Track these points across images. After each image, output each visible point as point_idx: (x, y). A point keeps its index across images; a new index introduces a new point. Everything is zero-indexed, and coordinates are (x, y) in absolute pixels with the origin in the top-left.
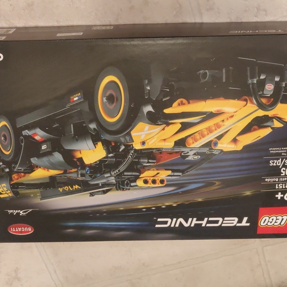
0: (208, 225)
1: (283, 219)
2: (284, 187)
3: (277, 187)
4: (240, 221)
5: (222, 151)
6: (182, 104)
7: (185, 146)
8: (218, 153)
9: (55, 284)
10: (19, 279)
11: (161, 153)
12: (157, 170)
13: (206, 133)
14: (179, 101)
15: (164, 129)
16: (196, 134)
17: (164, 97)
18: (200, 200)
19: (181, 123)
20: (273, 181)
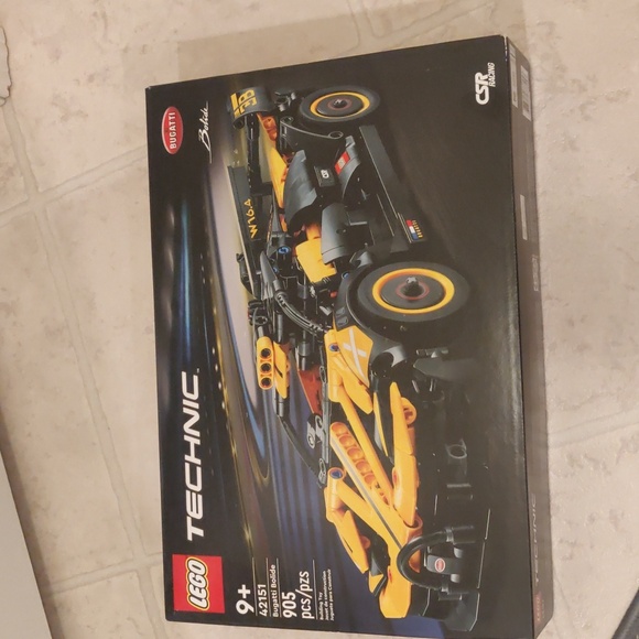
0: (187, 466)
1: (200, 599)
2: (260, 599)
3: (259, 586)
4: (196, 523)
5: (325, 486)
6: (407, 414)
7: (332, 420)
8: (320, 478)
9: (58, 186)
10: (64, 119)
11: (319, 379)
12: (288, 373)
13: (356, 457)
14: (412, 408)
15: (361, 383)
16: (354, 441)
17: (418, 384)
18: (234, 450)
19: (372, 414)
20: (270, 580)
